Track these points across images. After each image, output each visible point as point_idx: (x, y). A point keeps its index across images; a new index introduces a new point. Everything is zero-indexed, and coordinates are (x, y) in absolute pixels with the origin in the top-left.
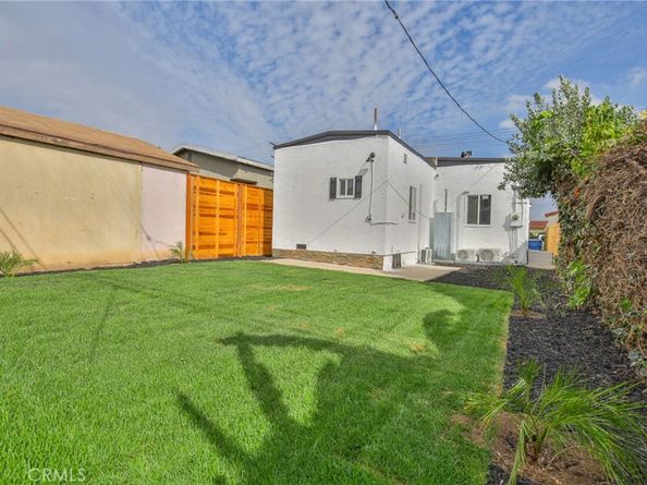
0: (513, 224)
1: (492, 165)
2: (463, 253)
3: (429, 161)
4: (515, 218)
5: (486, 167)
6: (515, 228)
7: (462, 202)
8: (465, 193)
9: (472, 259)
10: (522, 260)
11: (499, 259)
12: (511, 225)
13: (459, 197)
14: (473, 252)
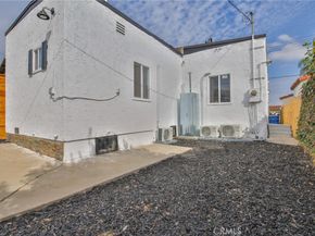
0: (252, 100)
1: (229, 46)
2: (207, 130)
3: (177, 51)
4: (254, 94)
5: (224, 49)
6: (254, 103)
7: (204, 83)
8: (207, 75)
9: (215, 135)
10: (262, 135)
11: (240, 135)
12: (251, 101)
13: (202, 79)
14: (214, 128)
